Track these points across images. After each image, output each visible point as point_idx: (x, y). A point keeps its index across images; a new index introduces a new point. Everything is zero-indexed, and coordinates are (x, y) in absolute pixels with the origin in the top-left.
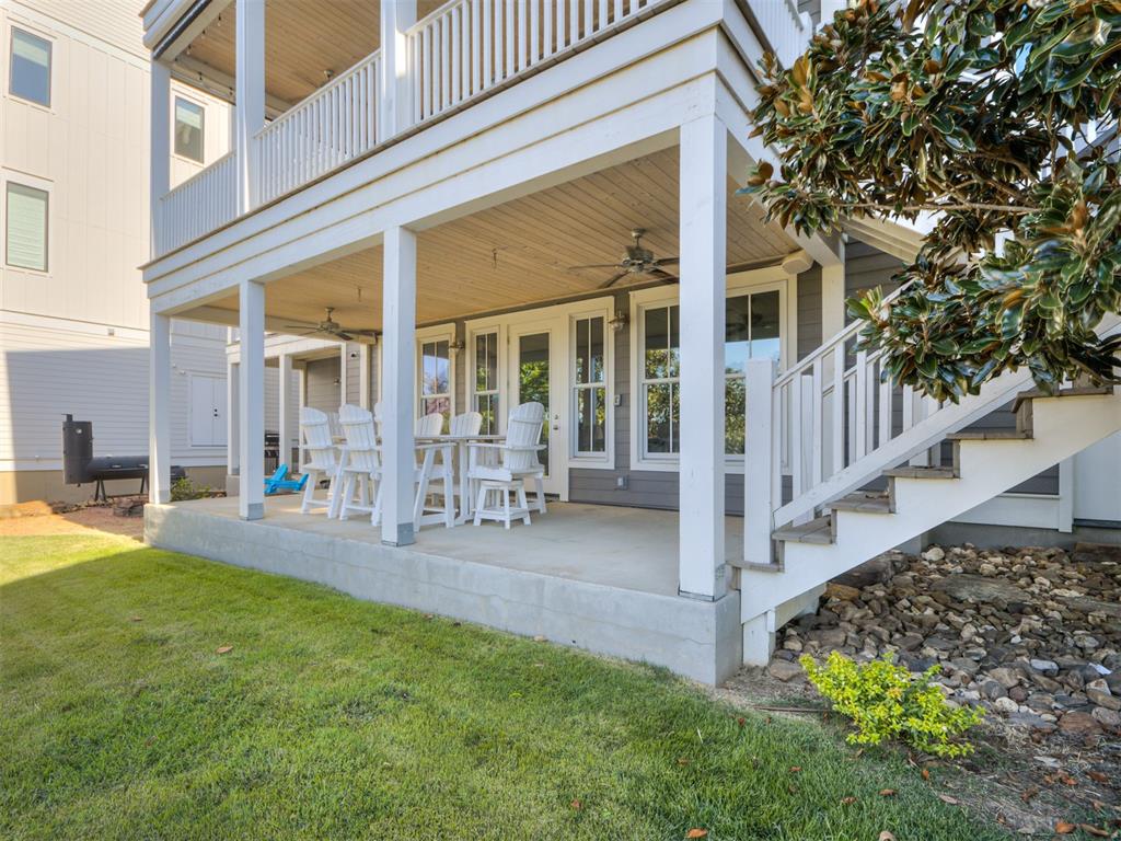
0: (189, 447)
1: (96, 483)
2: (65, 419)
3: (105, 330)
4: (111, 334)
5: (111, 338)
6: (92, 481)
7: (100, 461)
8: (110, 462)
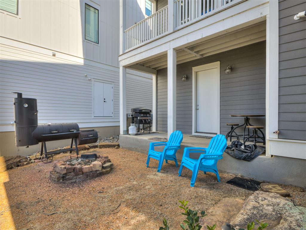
0: (93, 117)
1: (40, 144)
2: (16, 96)
3: (51, 53)
4: (54, 55)
5: (53, 57)
6: (37, 143)
7: (43, 128)
8: (50, 129)
